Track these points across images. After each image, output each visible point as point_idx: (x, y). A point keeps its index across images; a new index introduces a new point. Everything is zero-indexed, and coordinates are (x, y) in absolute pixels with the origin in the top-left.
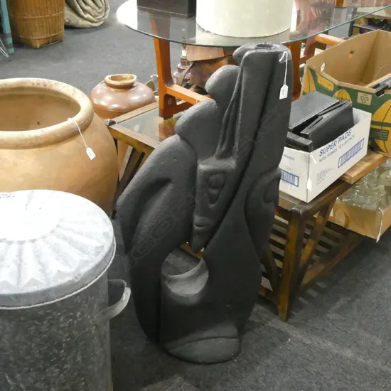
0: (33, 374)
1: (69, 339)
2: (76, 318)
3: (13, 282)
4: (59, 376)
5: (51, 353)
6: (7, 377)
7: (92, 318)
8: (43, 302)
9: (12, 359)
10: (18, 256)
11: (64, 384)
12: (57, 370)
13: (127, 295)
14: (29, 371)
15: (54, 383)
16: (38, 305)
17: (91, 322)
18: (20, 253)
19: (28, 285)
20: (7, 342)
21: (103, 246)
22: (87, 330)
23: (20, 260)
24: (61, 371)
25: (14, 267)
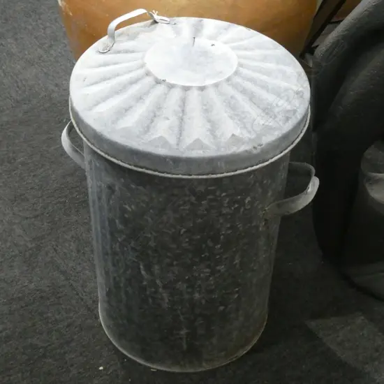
0: (176, 269)
1: (229, 232)
2: (244, 205)
3: (172, 141)
4: (207, 279)
5: (204, 246)
6: (141, 267)
7: (263, 209)
8: (208, 174)
9: (152, 244)
10: (180, 106)
11: (211, 292)
12: (208, 270)
13: (314, 186)
14: (171, 265)
15: (200, 286)
16: (200, 177)
17: (261, 213)
18: (184, 102)
19: (190, 148)
20: (150, 219)
21: (295, 112)
22: (254, 224)
23: (183, 111)
24: (212, 273)
25: (174, 120)
